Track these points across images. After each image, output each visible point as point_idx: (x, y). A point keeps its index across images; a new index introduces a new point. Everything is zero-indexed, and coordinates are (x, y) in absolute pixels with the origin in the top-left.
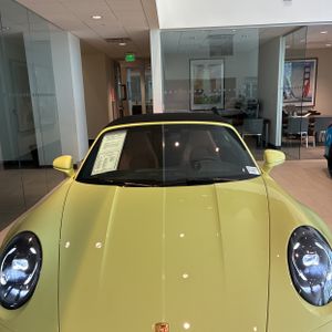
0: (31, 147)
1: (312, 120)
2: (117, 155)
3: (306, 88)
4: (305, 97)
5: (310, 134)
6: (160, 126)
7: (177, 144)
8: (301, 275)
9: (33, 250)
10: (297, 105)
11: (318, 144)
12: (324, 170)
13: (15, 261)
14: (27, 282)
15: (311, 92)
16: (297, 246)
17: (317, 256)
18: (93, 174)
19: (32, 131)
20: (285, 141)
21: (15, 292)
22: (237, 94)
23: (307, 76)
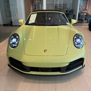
0: (10, 20)
1: (86, 16)
2: (35, 19)
3: (86, 7)
4: (85, 9)
5: (85, 20)
6: (45, 12)
7: (50, 19)
8: (76, 43)
9: (17, 37)
10: (83, 11)
11: (87, 22)
12: (88, 29)
13: (13, 39)
14: (16, 43)
15: (87, 8)
16: (75, 37)
17: (79, 39)
18: (29, 23)
19: (11, 16)
20: (78, 21)
21: (14, 45)
22: (67, 8)
23: (86, 3)
